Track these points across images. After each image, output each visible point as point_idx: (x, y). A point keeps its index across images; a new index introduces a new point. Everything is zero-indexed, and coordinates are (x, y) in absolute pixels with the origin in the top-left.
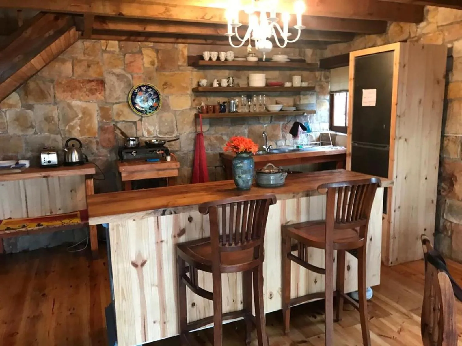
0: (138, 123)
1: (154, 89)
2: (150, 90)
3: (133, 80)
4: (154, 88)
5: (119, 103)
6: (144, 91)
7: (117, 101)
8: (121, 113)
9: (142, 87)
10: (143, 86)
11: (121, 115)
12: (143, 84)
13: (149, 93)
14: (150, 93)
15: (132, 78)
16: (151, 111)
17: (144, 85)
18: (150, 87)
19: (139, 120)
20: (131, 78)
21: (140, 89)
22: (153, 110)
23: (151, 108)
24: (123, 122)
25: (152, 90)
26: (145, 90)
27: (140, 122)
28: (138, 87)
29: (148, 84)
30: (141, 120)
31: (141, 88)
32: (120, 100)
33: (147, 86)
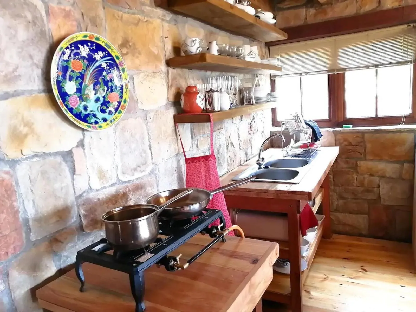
0: (77, 153)
1: (109, 55)
2: (99, 56)
3: (49, 21)
4: (110, 51)
5: (16, 94)
6: (84, 57)
7: (10, 89)
8: (24, 130)
9: (79, 46)
10: (83, 43)
11: (26, 136)
12: (85, 36)
13: (97, 64)
14: (100, 66)
15: (48, 13)
16: (106, 115)
17: (87, 39)
18: (99, 48)
19: (77, 146)
20: (44, 13)
21: (75, 51)
22: (110, 113)
23: (104, 108)
24: (36, 159)
25: (105, 56)
26: (89, 55)
27: (80, 149)
28: (71, 45)
29: (98, 39)
30: (81, 144)
31: (78, 48)
32: (21, 86)
33: (92, 43)
